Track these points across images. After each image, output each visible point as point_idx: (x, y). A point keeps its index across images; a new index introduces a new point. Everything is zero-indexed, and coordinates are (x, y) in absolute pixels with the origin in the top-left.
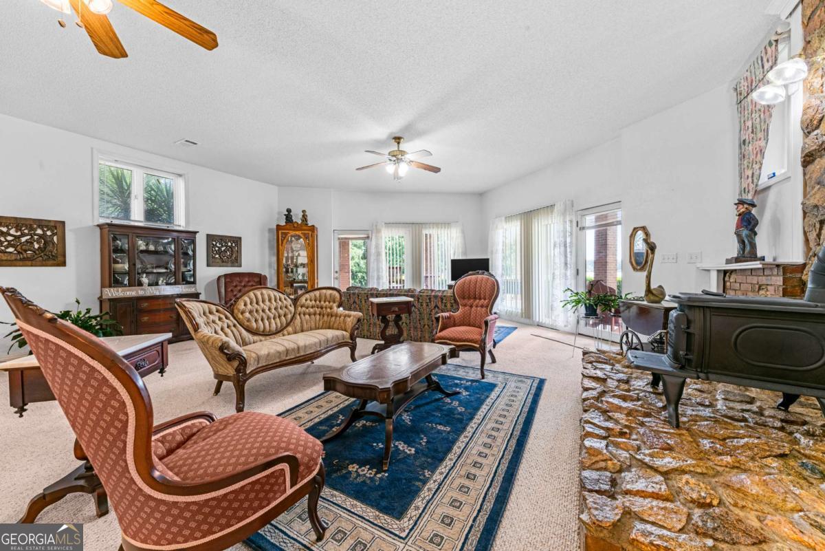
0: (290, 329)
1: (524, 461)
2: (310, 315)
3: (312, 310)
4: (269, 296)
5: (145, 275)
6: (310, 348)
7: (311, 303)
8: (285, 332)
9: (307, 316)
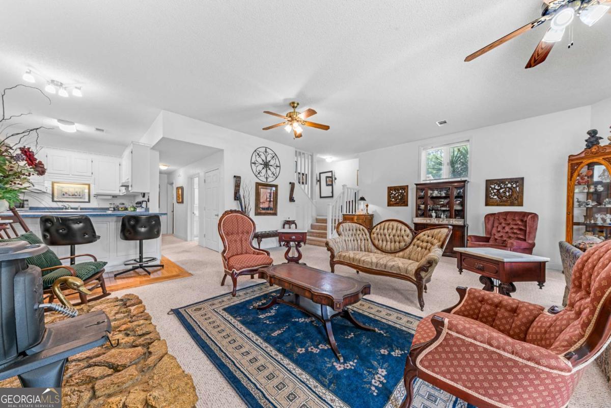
0: (401, 254)
1: (208, 362)
2: (422, 248)
3: (425, 244)
4: (397, 227)
5: (434, 211)
6: (367, 264)
7: (427, 238)
8: (397, 255)
9: (420, 248)
